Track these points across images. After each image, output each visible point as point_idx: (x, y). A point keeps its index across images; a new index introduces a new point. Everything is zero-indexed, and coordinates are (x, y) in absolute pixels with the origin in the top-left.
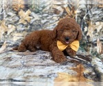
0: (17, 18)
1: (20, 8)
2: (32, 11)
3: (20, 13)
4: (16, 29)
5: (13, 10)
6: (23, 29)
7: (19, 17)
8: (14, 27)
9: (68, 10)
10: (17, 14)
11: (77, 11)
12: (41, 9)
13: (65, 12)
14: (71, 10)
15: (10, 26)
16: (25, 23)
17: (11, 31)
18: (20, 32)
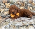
3: (6, 4)
4: (5, 10)
7: (5, 5)
15: (2, 9)
17: (3, 11)
18: (7, 11)
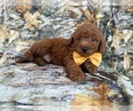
0: (22, 22)
1: (27, 9)
2: (41, 13)
3: (26, 15)
4: (20, 37)
5: (17, 11)
6: (29, 36)
7: (24, 20)
8: (17, 33)
9: (88, 14)
10: (22, 16)
11: (100, 16)
12: (53, 11)
13: (84, 16)
14: (91, 13)
15: (12, 32)
16: (33, 29)
17: (13, 38)
18: (25, 40)
